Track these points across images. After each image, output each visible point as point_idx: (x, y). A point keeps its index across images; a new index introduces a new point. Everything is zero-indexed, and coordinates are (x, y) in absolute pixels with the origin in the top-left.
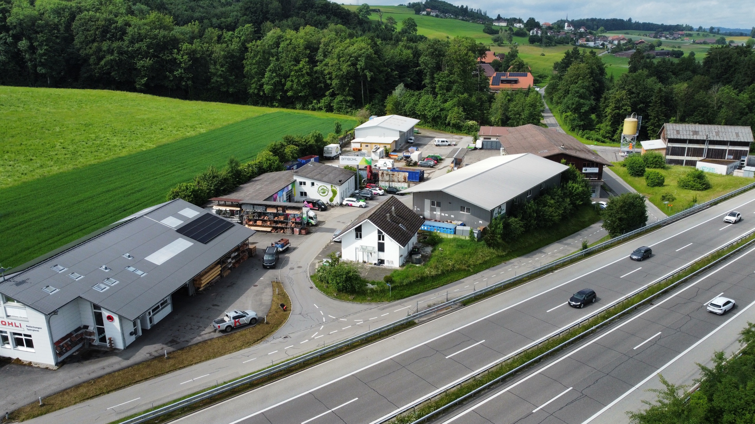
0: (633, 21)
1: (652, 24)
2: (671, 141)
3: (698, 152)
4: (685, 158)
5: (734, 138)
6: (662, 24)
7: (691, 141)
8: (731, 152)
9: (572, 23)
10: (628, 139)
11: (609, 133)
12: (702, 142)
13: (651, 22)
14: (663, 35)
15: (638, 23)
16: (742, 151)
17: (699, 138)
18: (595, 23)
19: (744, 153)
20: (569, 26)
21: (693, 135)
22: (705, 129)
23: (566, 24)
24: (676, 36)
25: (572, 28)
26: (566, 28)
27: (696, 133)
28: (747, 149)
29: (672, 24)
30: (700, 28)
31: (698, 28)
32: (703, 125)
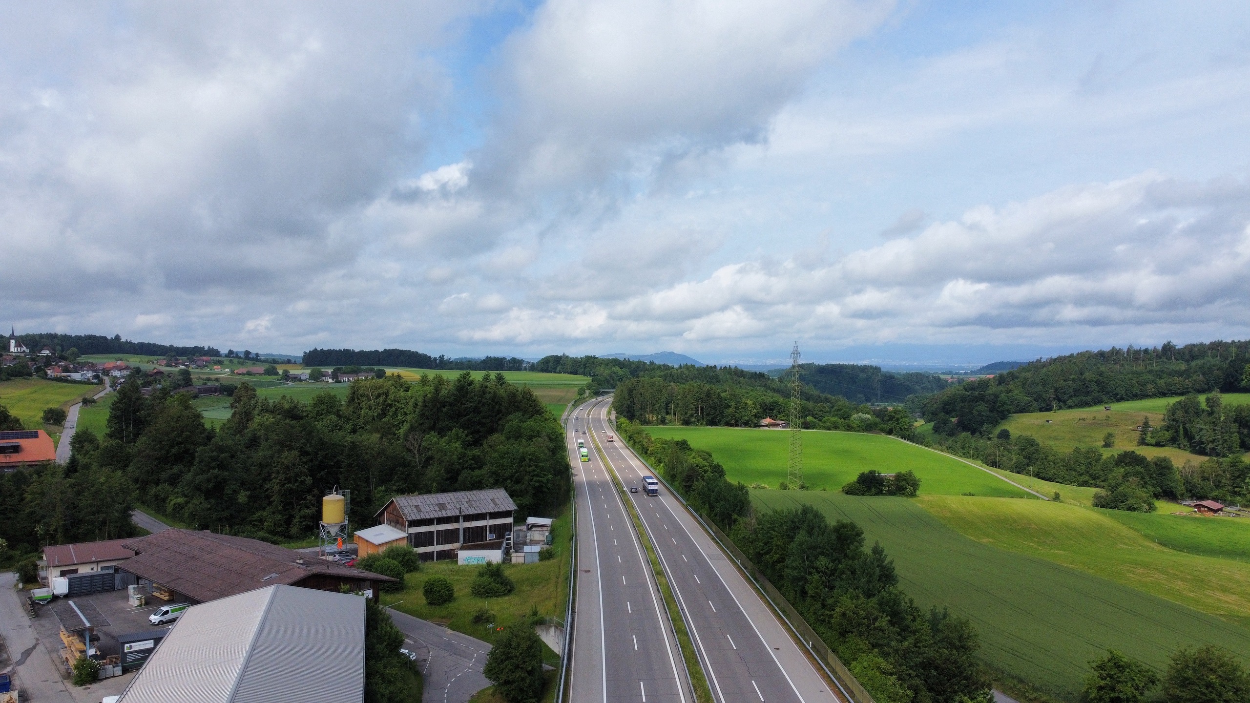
0: (123, 340)
1: (154, 345)
2: (413, 523)
3: (449, 537)
4: (436, 548)
5: (492, 509)
6: (171, 346)
7: (441, 521)
8: (493, 528)
9: (22, 340)
10: (334, 531)
11: (280, 526)
12: (455, 519)
13: (152, 342)
14: (180, 361)
15: (130, 342)
16: (504, 525)
17: (450, 514)
18: (56, 341)
19: (507, 528)
20: (18, 345)
21: (440, 510)
22: (451, 499)
23: (13, 343)
24: (199, 363)
25: (24, 348)
26: (13, 349)
27: (442, 506)
28: (510, 520)
29: (187, 346)
30: (231, 352)
31: (227, 352)
32: (446, 494)
